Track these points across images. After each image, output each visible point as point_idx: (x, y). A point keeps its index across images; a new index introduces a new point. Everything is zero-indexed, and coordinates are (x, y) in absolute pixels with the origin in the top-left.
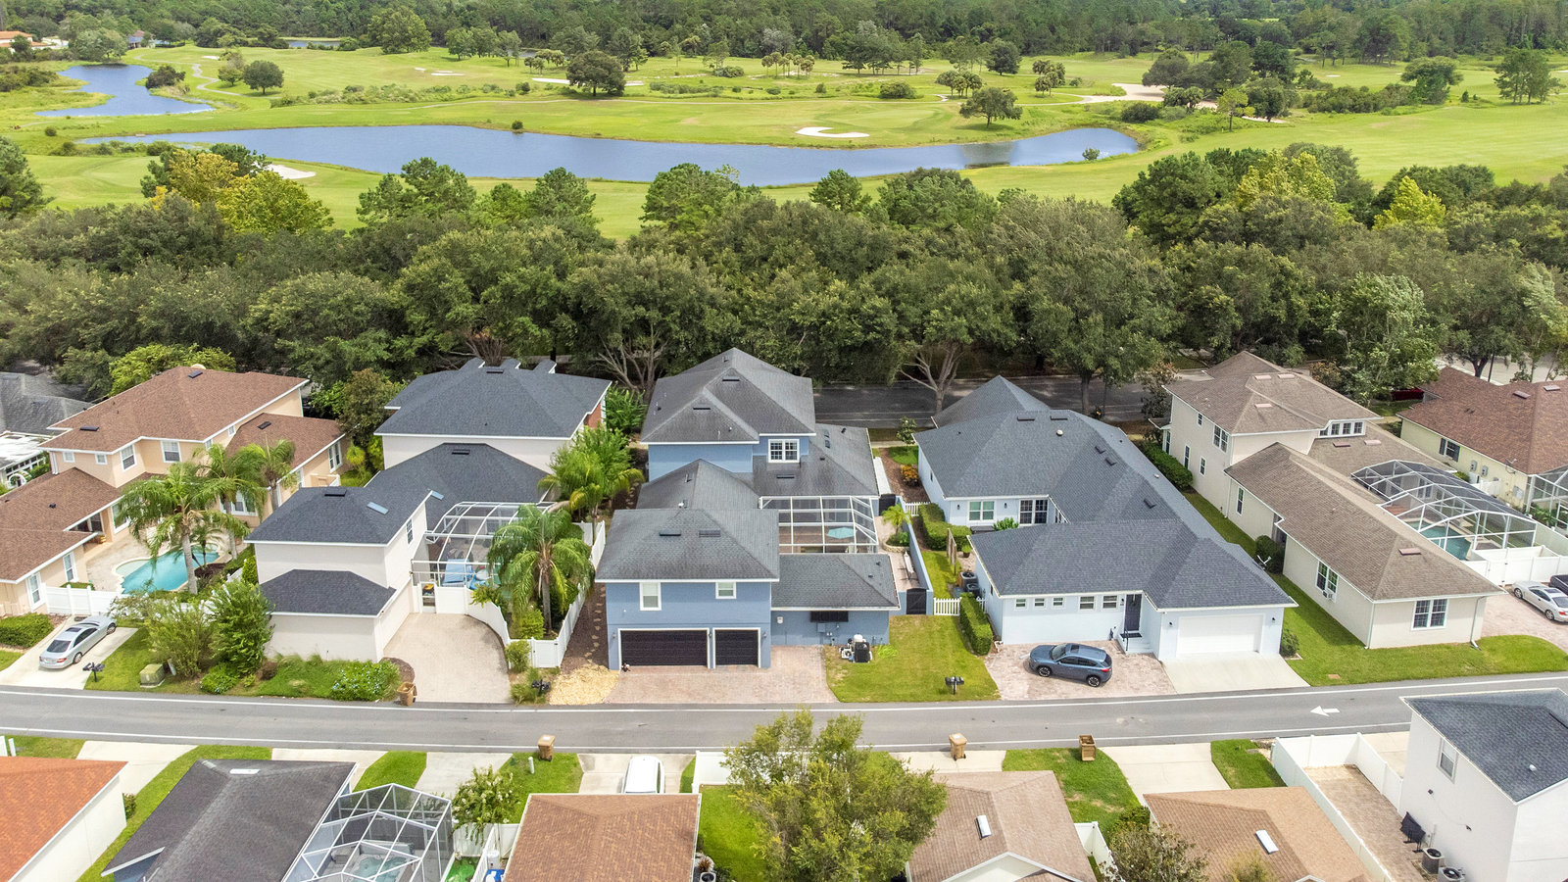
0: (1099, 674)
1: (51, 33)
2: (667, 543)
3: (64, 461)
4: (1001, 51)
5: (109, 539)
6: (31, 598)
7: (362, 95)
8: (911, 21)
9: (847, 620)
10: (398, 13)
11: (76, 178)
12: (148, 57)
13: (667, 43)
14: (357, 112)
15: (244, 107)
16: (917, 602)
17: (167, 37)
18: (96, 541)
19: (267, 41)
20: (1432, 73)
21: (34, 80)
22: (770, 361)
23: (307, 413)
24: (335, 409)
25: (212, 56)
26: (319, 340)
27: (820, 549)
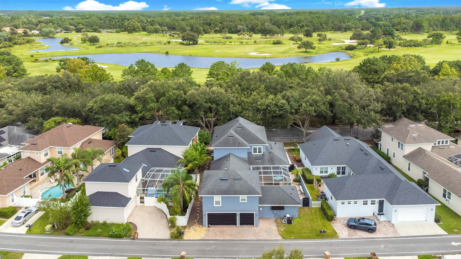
0: (373, 228)
1: (34, 29)
2: (223, 183)
3: (25, 155)
4: (307, 31)
5: (38, 180)
6: (11, 201)
7: (122, 44)
8: (280, 23)
9: (284, 209)
10: (132, 22)
11: (38, 68)
12: (61, 35)
13: (210, 30)
14: (120, 49)
15: (88, 49)
16: (306, 203)
17: (67, 30)
18: (34, 181)
19: (95, 31)
20: (437, 36)
21: (28, 42)
22: (250, 121)
23: (104, 138)
24: (113, 137)
25: (80, 35)
26: (109, 115)
27: (272, 184)
